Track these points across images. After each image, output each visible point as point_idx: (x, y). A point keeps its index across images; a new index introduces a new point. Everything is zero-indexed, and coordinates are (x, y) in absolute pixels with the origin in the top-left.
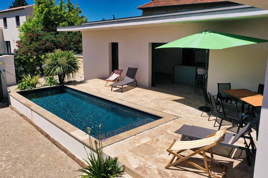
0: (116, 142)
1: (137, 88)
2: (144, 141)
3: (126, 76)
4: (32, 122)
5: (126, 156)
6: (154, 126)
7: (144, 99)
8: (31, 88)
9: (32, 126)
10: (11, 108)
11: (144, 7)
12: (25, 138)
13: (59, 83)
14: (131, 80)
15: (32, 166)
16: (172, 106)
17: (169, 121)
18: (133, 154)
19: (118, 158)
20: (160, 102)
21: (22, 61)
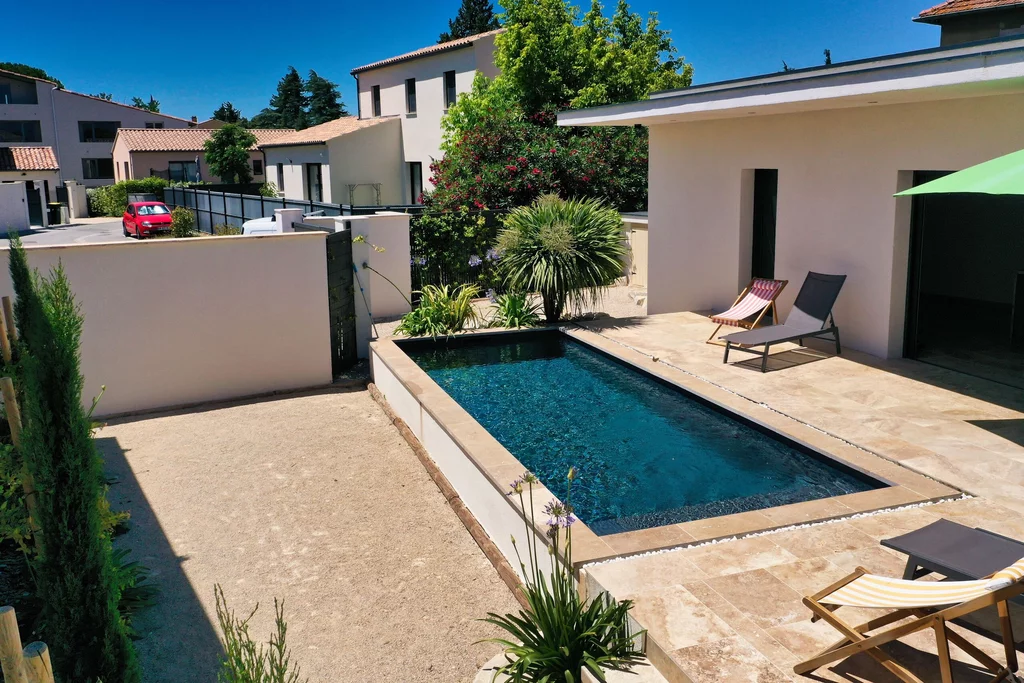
0: (657, 550)
1: (836, 360)
2: (765, 561)
3: (795, 307)
4: (421, 447)
5: (666, 603)
6: (832, 515)
7: (845, 404)
8: (445, 332)
9: (418, 462)
10: (372, 396)
11: (949, 11)
12: (385, 496)
13: (544, 317)
14: (814, 324)
15: (377, 589)
16: (955, 446)
17: (908, 504)
18: (697, 601)
19: (637, 606)
20: (910, 422)
21: (437, 235)
